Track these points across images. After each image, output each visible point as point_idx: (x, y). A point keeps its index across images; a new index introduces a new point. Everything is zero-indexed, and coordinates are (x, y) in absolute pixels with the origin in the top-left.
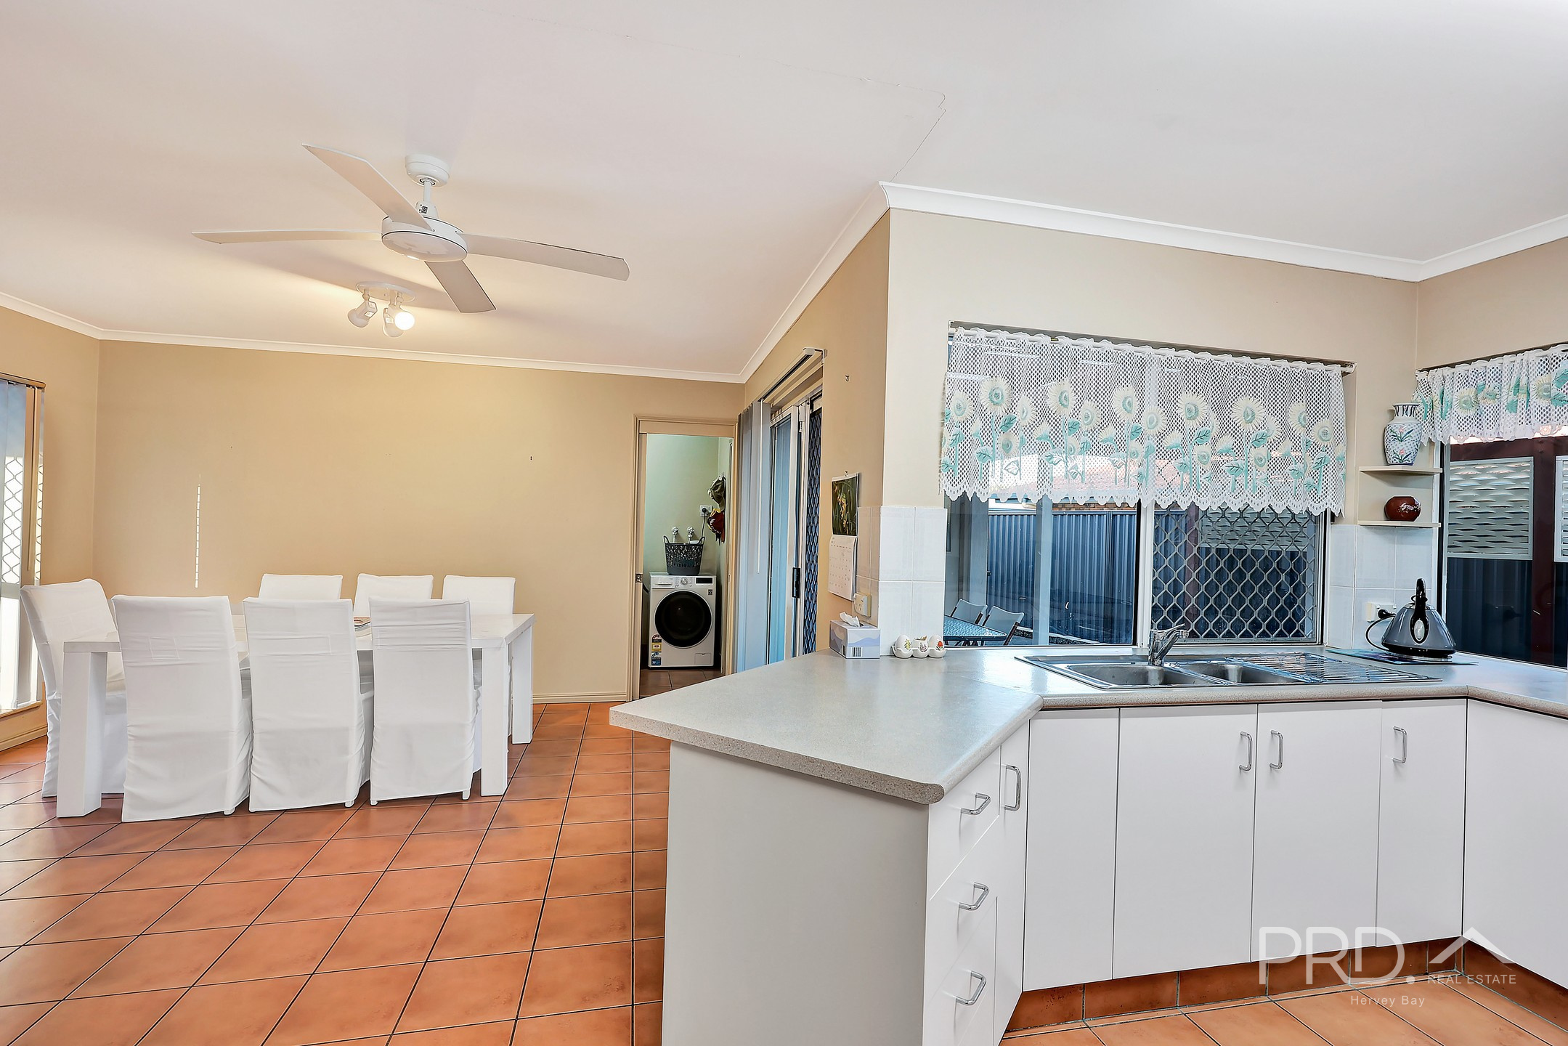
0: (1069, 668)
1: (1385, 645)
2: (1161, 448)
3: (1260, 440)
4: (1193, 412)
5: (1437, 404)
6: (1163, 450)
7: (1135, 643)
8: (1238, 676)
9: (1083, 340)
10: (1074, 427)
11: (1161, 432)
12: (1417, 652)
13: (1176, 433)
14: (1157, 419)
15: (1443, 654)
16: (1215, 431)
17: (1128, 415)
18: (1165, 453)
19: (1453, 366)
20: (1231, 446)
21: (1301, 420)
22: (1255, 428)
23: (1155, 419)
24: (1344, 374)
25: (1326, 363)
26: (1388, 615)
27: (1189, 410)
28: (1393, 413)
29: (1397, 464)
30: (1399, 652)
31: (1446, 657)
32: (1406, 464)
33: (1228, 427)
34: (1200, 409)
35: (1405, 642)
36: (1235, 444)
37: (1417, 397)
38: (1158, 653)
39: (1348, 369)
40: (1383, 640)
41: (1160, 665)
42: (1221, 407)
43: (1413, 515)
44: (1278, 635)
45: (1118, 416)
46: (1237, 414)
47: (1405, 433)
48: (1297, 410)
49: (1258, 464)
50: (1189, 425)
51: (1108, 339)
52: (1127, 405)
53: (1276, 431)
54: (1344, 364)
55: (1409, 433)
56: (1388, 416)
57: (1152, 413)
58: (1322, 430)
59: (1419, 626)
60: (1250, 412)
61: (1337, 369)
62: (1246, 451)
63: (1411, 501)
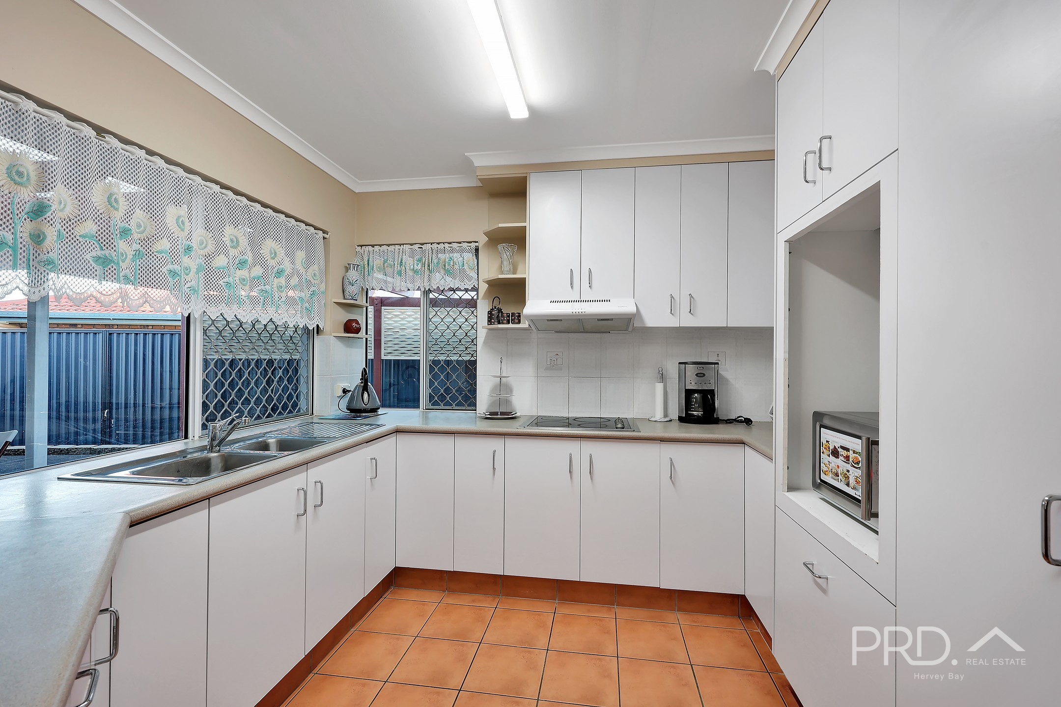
0: (133, 473)
1: (348, 409)
2: (210, 268)
3: (279, 273)
4: (235, 244)
5: (366, 266)
6: (212, 270)
7: (186, 437)
8: (277, 447)
9: (134, 148)
10: (125, 232)
11: (210, 253)
12: (365, 411)
13: (222, 256)
14: (206, 241)
15: (374, 410)
16: (250, 260)
17: (182, 232)
18: (214, 272)
19: (373, 246)
20: (261, 275)
21: (303, 263)
22: (277, 264)
23: (205, 241)
24: (324, 238)
25: (316, 228)
26: (349, 391)
27: (232, 240)
28: (347, 269)
29: (350, 299)
30: (356, 412)
31: (376, 412)
32: (354, 300)
33: (259, 260)
34: (241, 242)
35: (358, 406)
36: (264, 274)
37: (356, 261)
38: (216, 443)
39: (326, 236)
40: (347, 406)
41: (219, 451)
42: (255, 244)
43: (358, 331)
44: (288, 413)
45: (172, 231)
46: (265, 251)
47: (354, 281)
48: (300, 255)
49: (279, 290)
50: (232, 252)
51: (162, 157)
52: (180, 224)
53: (289, 268)
54: (324, 232)
55: (356, 281)
56: (344, 270)
57: (202, 236)
58: (313, 272)
59: (366, 395)
60: (273, 252)
61: (320, 233)
62: (271, 279)
63: (357, 322)
